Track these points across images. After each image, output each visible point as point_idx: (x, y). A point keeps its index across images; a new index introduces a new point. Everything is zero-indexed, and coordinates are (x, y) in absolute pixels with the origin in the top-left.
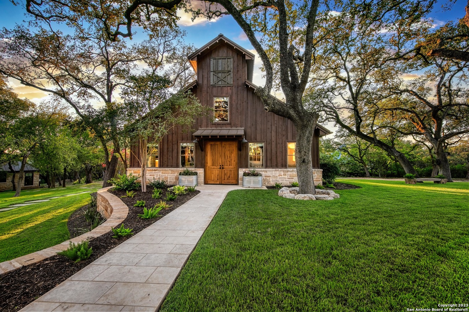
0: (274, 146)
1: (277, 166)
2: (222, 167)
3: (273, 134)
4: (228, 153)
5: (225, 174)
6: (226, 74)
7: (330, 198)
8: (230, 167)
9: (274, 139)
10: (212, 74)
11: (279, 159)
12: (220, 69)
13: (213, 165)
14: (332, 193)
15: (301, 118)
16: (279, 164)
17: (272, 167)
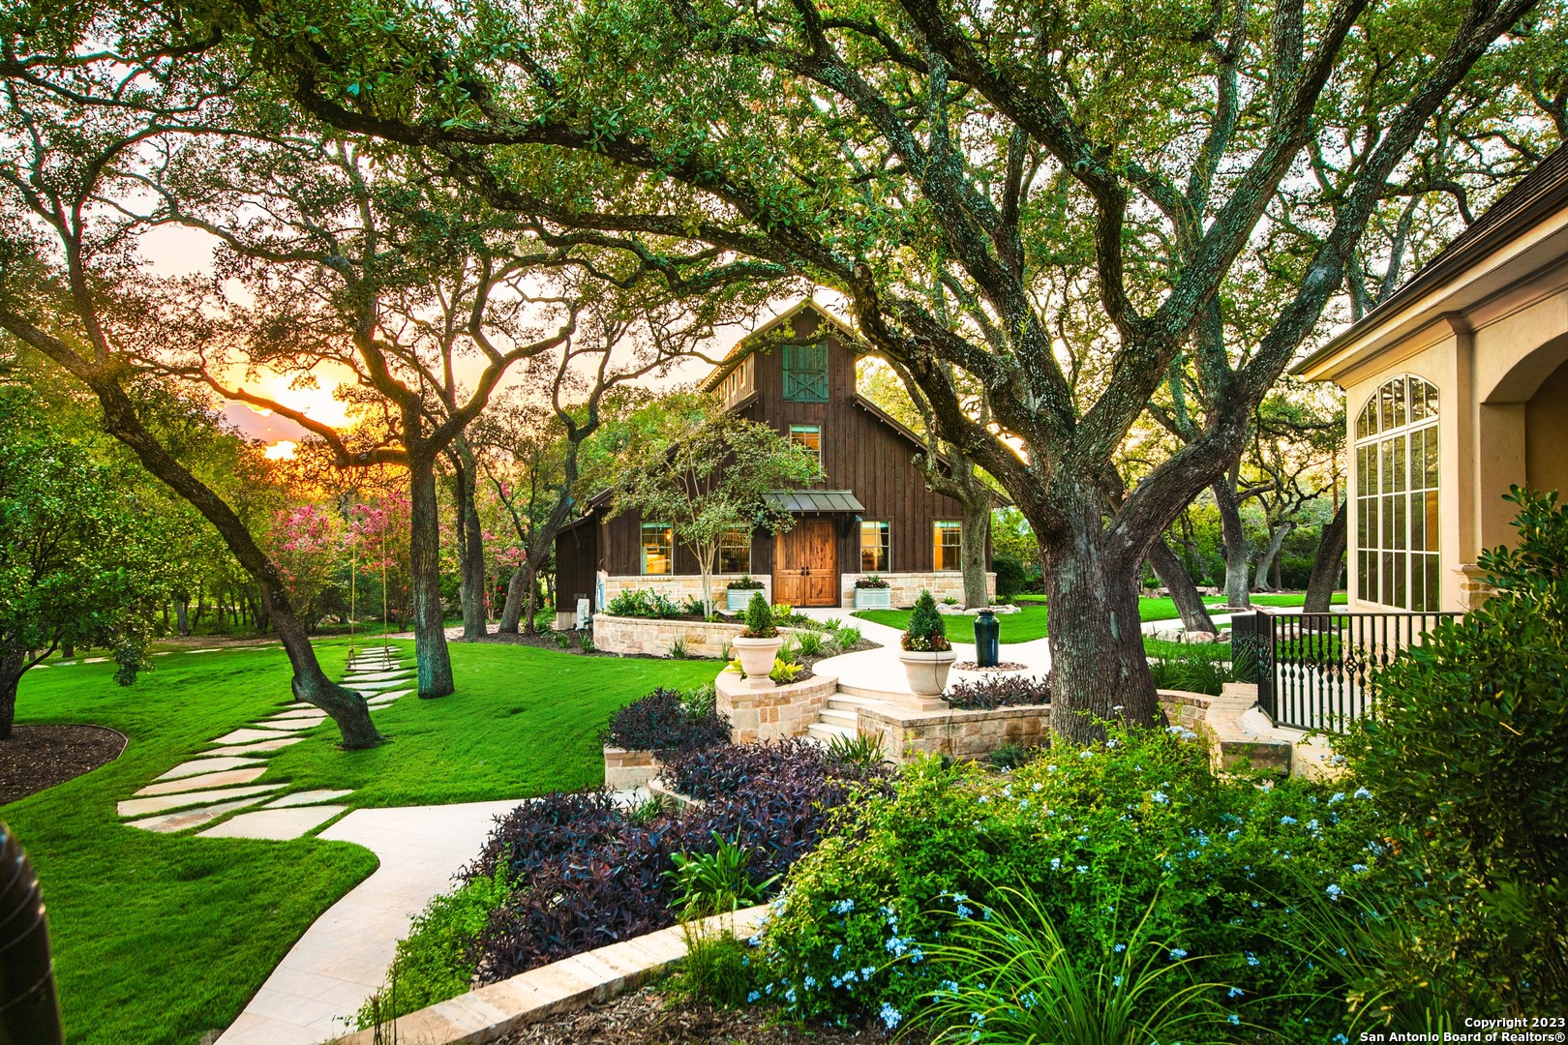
0: (909, 528)
1: (914, 568)
2: (805, 572)
3: (908, 503)
4: (817, 543)
5: (812, 586)
6: (814, 379)
7: (1008, 612)
8: (821, 571)
9: (908, 514)
10: (786, 374)
11: (919, 554)
12: (801, 365)
13: (787, 568)
14: (1011, 606)
15: (972, 500)
16: (919, 564)
17: (905, 569)
